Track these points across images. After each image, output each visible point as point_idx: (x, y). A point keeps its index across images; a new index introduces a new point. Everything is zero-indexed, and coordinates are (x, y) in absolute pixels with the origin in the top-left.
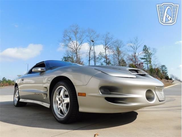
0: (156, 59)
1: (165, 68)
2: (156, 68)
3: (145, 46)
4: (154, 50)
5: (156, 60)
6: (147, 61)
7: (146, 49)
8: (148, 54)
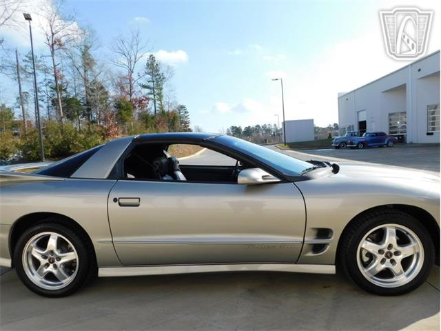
0: (172, 91)
1: (185, 112)
2: (171, 110)
3: (152, 58)
4: (168, 70)
5: (172, 93)
6: (153, 94)
7: (155, 65)
8: (158, 77)
